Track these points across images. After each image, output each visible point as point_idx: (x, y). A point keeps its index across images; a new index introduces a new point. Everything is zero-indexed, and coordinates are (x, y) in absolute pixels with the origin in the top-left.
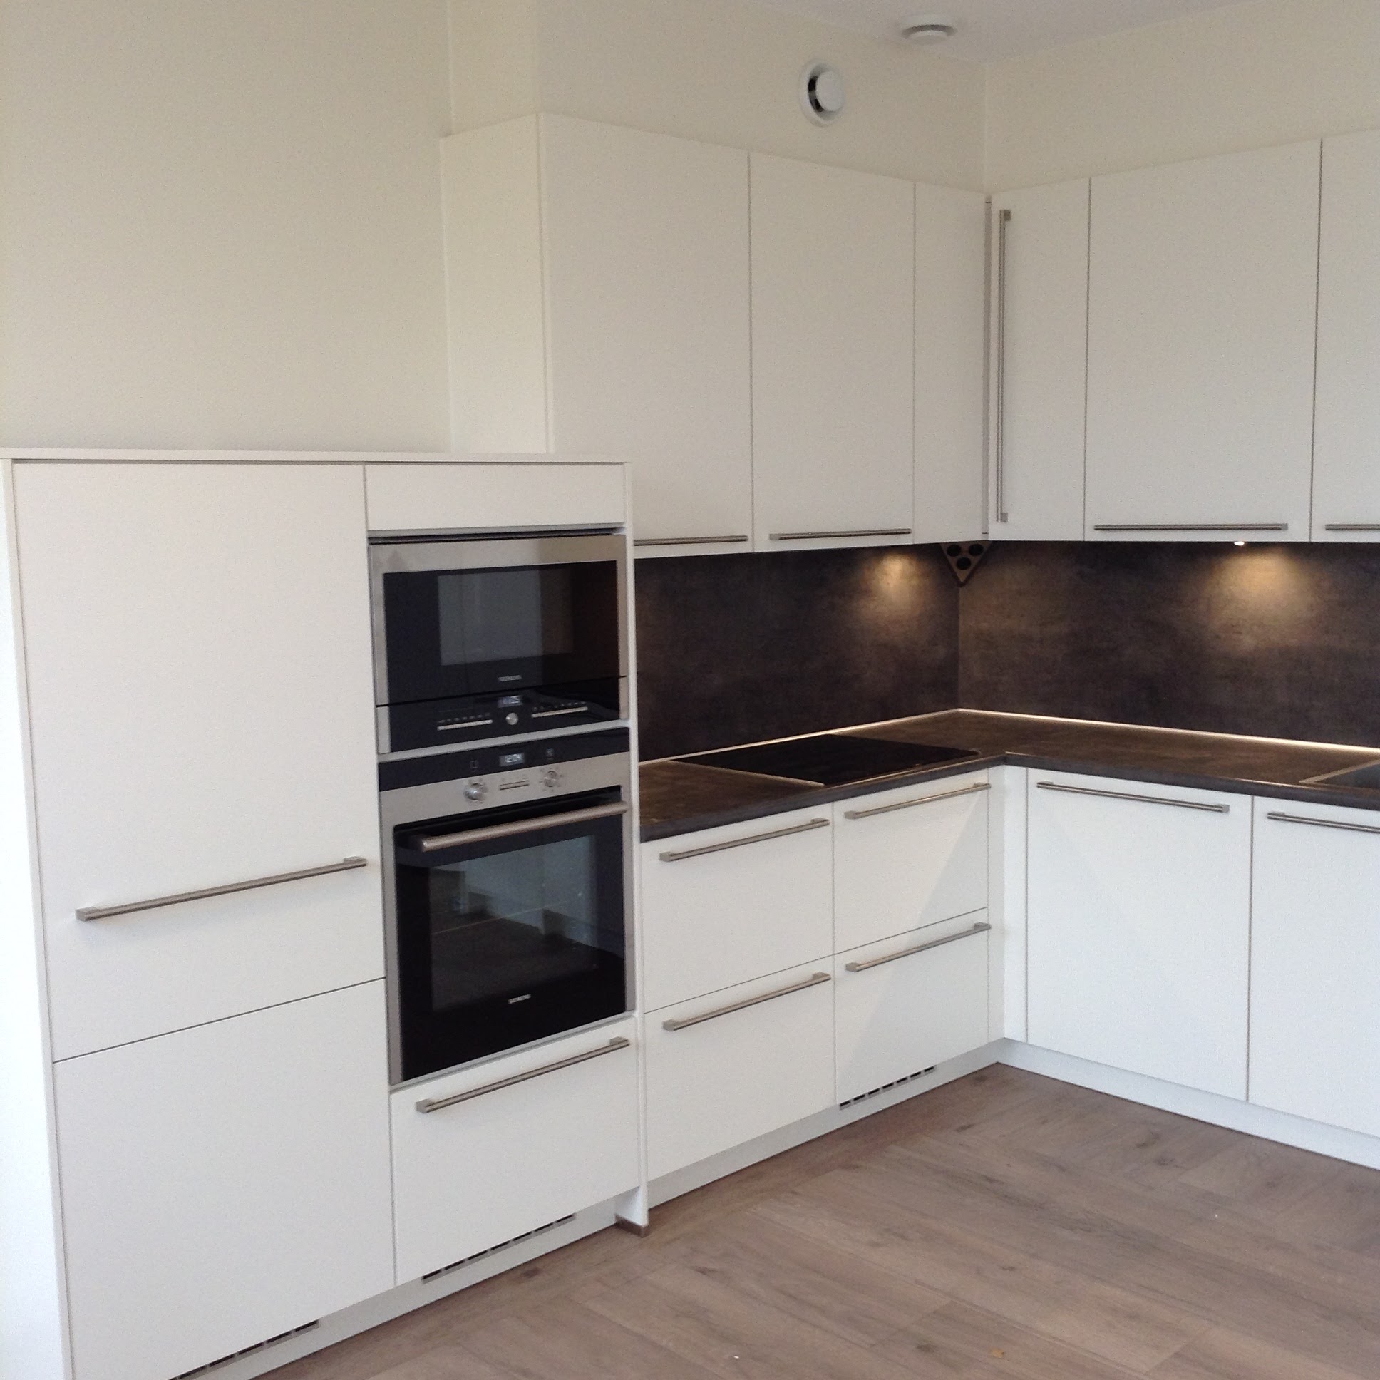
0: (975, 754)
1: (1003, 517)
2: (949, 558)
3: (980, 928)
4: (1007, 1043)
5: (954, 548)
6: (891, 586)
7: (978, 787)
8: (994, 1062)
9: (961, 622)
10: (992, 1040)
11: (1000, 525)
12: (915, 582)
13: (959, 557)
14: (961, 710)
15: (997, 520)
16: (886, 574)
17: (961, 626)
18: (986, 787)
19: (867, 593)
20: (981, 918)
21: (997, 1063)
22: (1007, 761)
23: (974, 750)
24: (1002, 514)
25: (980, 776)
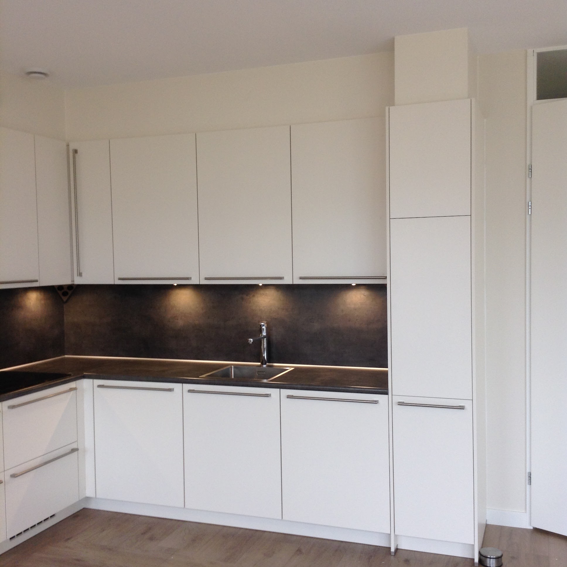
0: (70, 375)
1: (80, 274)
2: (59, 292)
3: (74, 450)
4: (88, 499)
5: (61, 287)
6: (32, 304)
7: (71, 389)
8: (82, 508)
9: (65, 318)
10: (80, 499)
11: (79, 277)
12: (43, 302)
13: (63, 291)
14: (66, 356)
15: (78, 276)
16: (29, 299)
17: (65, 321)
18: (75, 389)
19: (20, 307)
20: (74, 446)
21: (84, 508)
22: (84, 377)
23: (70, 373)
24: (80, 273)
25: (72, 385)
